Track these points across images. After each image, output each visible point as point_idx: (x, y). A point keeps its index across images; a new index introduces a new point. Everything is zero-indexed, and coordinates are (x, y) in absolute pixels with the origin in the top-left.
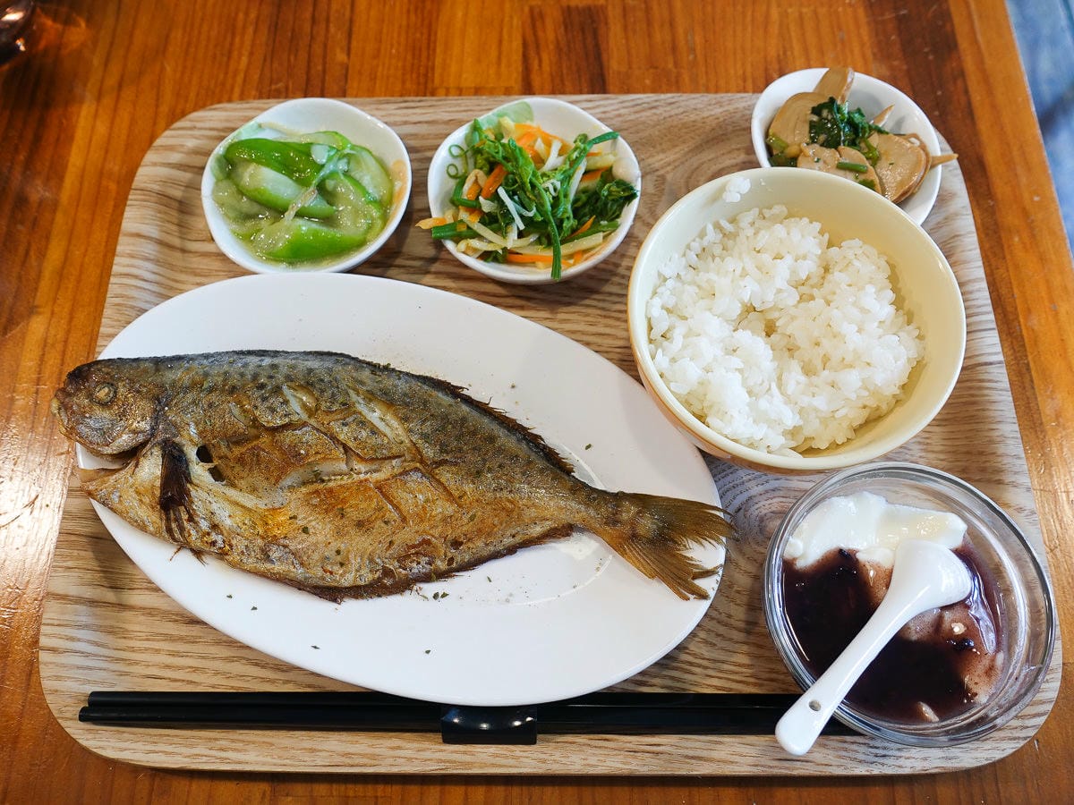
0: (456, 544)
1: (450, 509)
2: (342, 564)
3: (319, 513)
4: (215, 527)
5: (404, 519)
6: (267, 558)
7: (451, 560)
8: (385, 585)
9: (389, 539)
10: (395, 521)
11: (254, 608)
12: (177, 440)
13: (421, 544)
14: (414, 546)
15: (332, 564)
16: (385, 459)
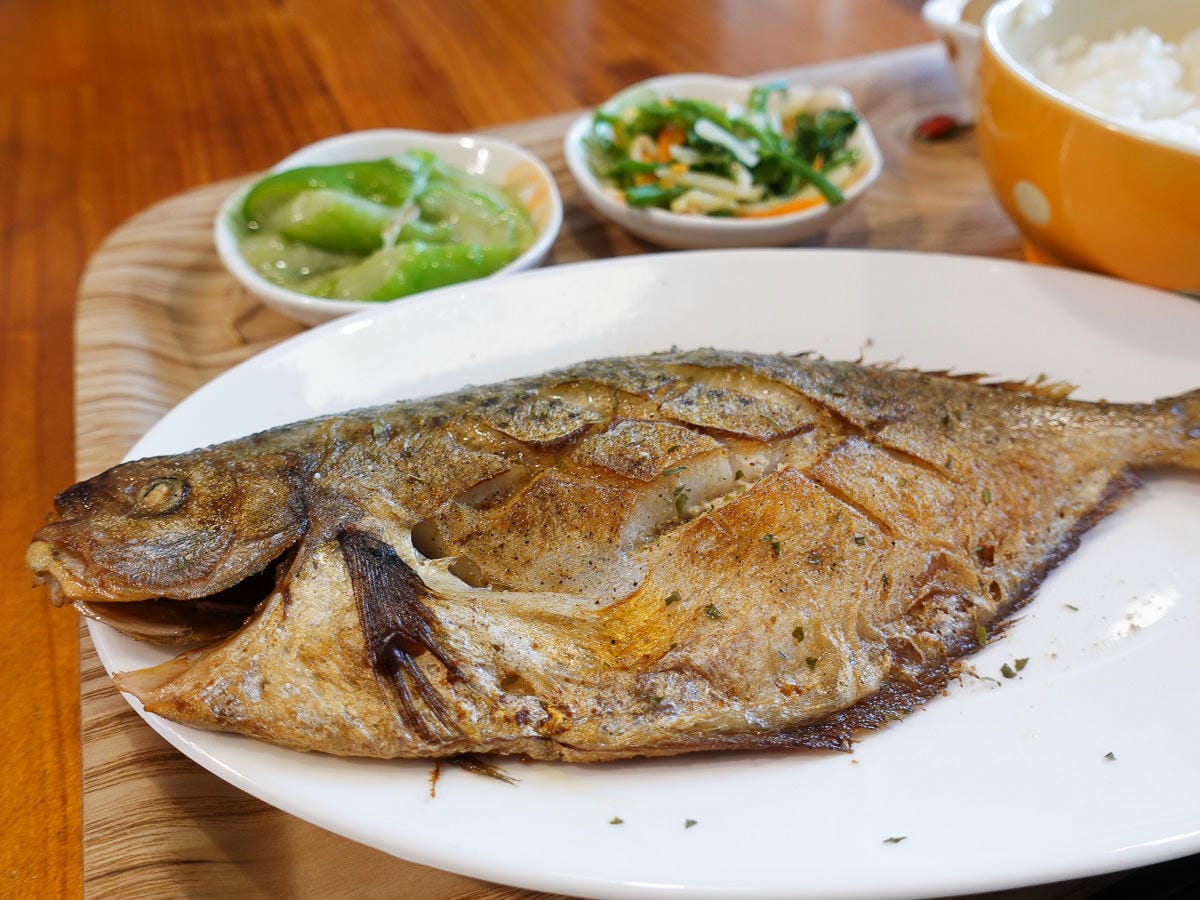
0: (986, 556)
1: (945, 491)
2: (811, 663)
3: (724, 568)
4: (511, 680)
5: (885, 528)
6: (655, 705)
7: (995, 587)
8: (908, 682)
9: (878, 576)
10: (872, 533)
11: (690, 823)
12: (364, 524)
13: (932, 573)
14: (924, 579)
15: (793, 670)
16: (791, 434)
